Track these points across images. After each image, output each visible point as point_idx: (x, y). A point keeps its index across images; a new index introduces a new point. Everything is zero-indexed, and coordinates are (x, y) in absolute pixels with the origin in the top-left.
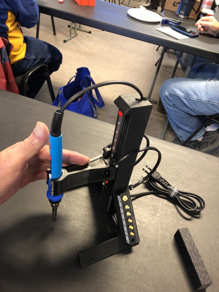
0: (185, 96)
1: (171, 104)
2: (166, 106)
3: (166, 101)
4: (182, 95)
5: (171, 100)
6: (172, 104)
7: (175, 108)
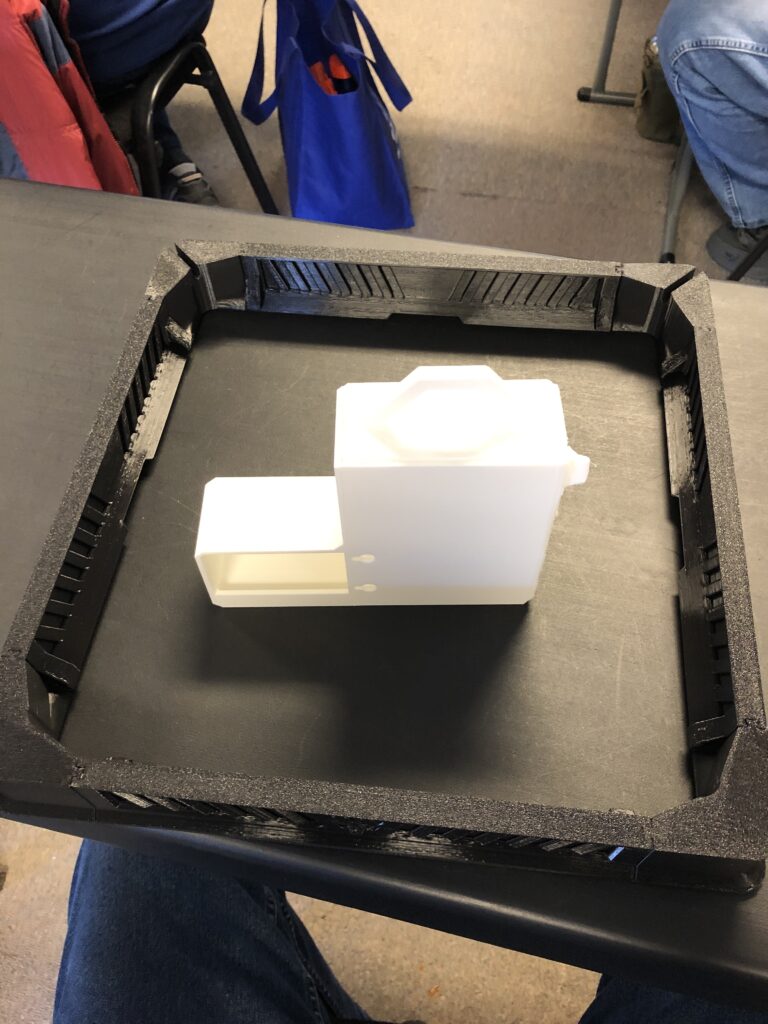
0: (757, 49)
1: (700, 84)
2: (682, 96)
3: (679, 76)
4: (746, 46)
5: (701, 70)
6: (706, 84)
7: (717, 100)
